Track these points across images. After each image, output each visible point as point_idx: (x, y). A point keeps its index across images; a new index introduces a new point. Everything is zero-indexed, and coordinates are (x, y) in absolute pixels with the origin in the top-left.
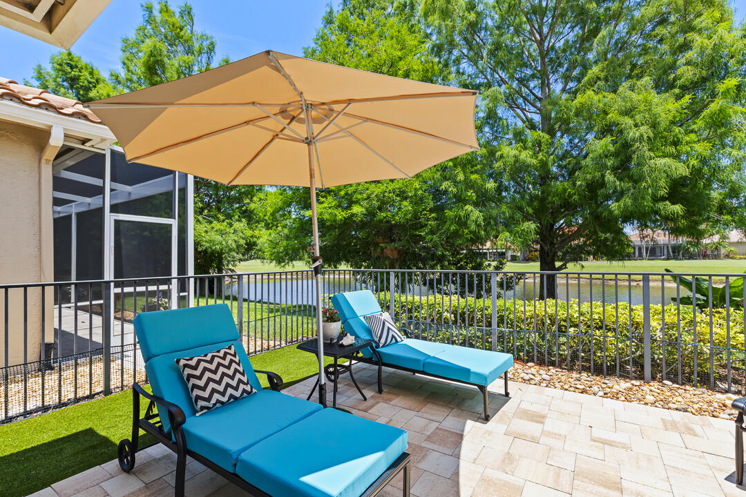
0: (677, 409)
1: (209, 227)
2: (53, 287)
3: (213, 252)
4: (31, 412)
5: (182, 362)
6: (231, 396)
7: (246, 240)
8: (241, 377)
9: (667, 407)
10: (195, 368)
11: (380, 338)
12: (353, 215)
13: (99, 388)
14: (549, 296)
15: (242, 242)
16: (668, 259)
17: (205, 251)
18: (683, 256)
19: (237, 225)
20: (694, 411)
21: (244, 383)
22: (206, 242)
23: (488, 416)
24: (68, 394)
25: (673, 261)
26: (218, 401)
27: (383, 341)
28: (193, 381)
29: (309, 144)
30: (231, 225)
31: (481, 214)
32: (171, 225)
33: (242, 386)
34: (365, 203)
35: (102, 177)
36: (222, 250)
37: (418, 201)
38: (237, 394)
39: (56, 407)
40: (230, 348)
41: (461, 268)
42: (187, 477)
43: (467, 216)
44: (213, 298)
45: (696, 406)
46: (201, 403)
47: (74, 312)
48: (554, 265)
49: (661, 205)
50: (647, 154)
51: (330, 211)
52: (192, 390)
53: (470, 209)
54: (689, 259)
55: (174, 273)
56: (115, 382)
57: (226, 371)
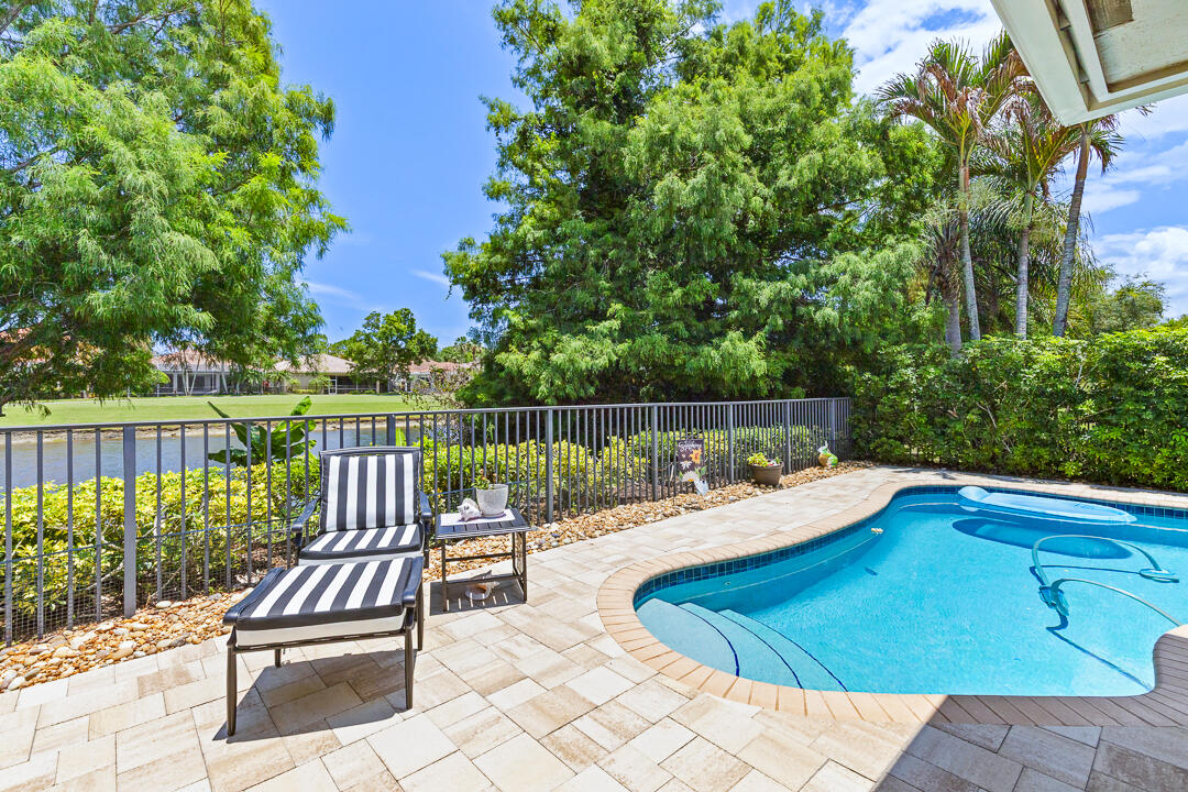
0: (170, 647)
9: (154, 650)
16: (221, 393)
18: (241, 390)
20: (195, 637)
25: (228, 397)
45: (200, 629)
49: (179, 309)
50: (158, 219)
54: (248, 394)
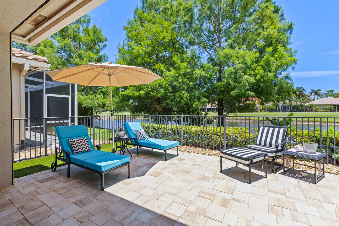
1: (86, 97)
2: (24, 120)
3: (88, 108)
4: (21, 160)
5: (70, 140)
6: (84, 150)
7: (102, 103)
8: (88, 145)
10: (74, 142)
11: (139, 137)
12: (140, 94)
13: (44, 154)
14: (221, 126)
15: (101, 103)
16: (291, 111)
17: (85, 107)
18: (297, 110)
19: (98, 96)
21: (89, 147)
22: (85, 103)
23: (167, 159)
24: (33, 155)
26: (80, 151)
27: (140, 138)
28: (73, 145)
29: (109, 76)
30: (96, 96)
31: (188, 94)
32: (69, 98)
33: (88, 148)
34: (145, 89)
35: (42, 79)
36: (92, 107)
37: (166, 89)
38: (86, 150)
39: (29, 159)
40: (85, 137)
41: (191, 115)
42: (71, 172)
43: (183, 95)
44: (89, 127)
46: (75, 151)
47: (29, 132)
48: (223, 114)
51: (132, 92)
52: (73, 148)
53: (184, 93)
54: (299, 112)
55: (70, 115)
56: (49, 152)
57: (84, 146)
